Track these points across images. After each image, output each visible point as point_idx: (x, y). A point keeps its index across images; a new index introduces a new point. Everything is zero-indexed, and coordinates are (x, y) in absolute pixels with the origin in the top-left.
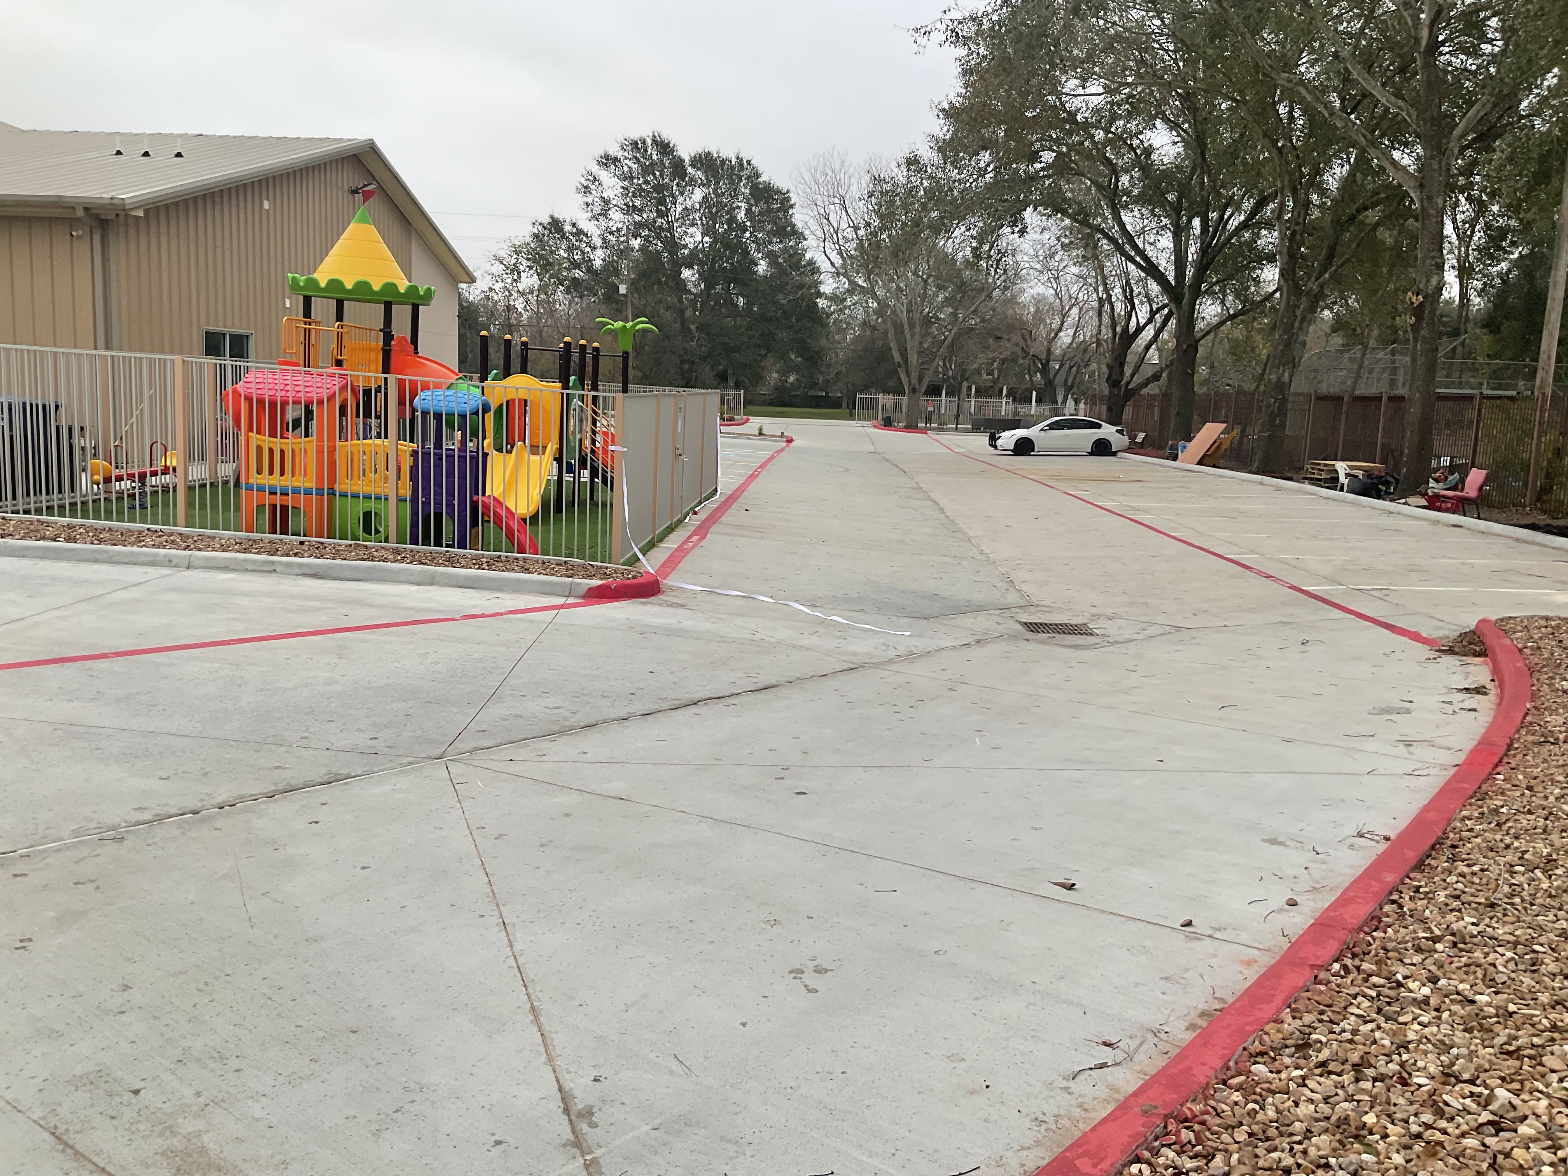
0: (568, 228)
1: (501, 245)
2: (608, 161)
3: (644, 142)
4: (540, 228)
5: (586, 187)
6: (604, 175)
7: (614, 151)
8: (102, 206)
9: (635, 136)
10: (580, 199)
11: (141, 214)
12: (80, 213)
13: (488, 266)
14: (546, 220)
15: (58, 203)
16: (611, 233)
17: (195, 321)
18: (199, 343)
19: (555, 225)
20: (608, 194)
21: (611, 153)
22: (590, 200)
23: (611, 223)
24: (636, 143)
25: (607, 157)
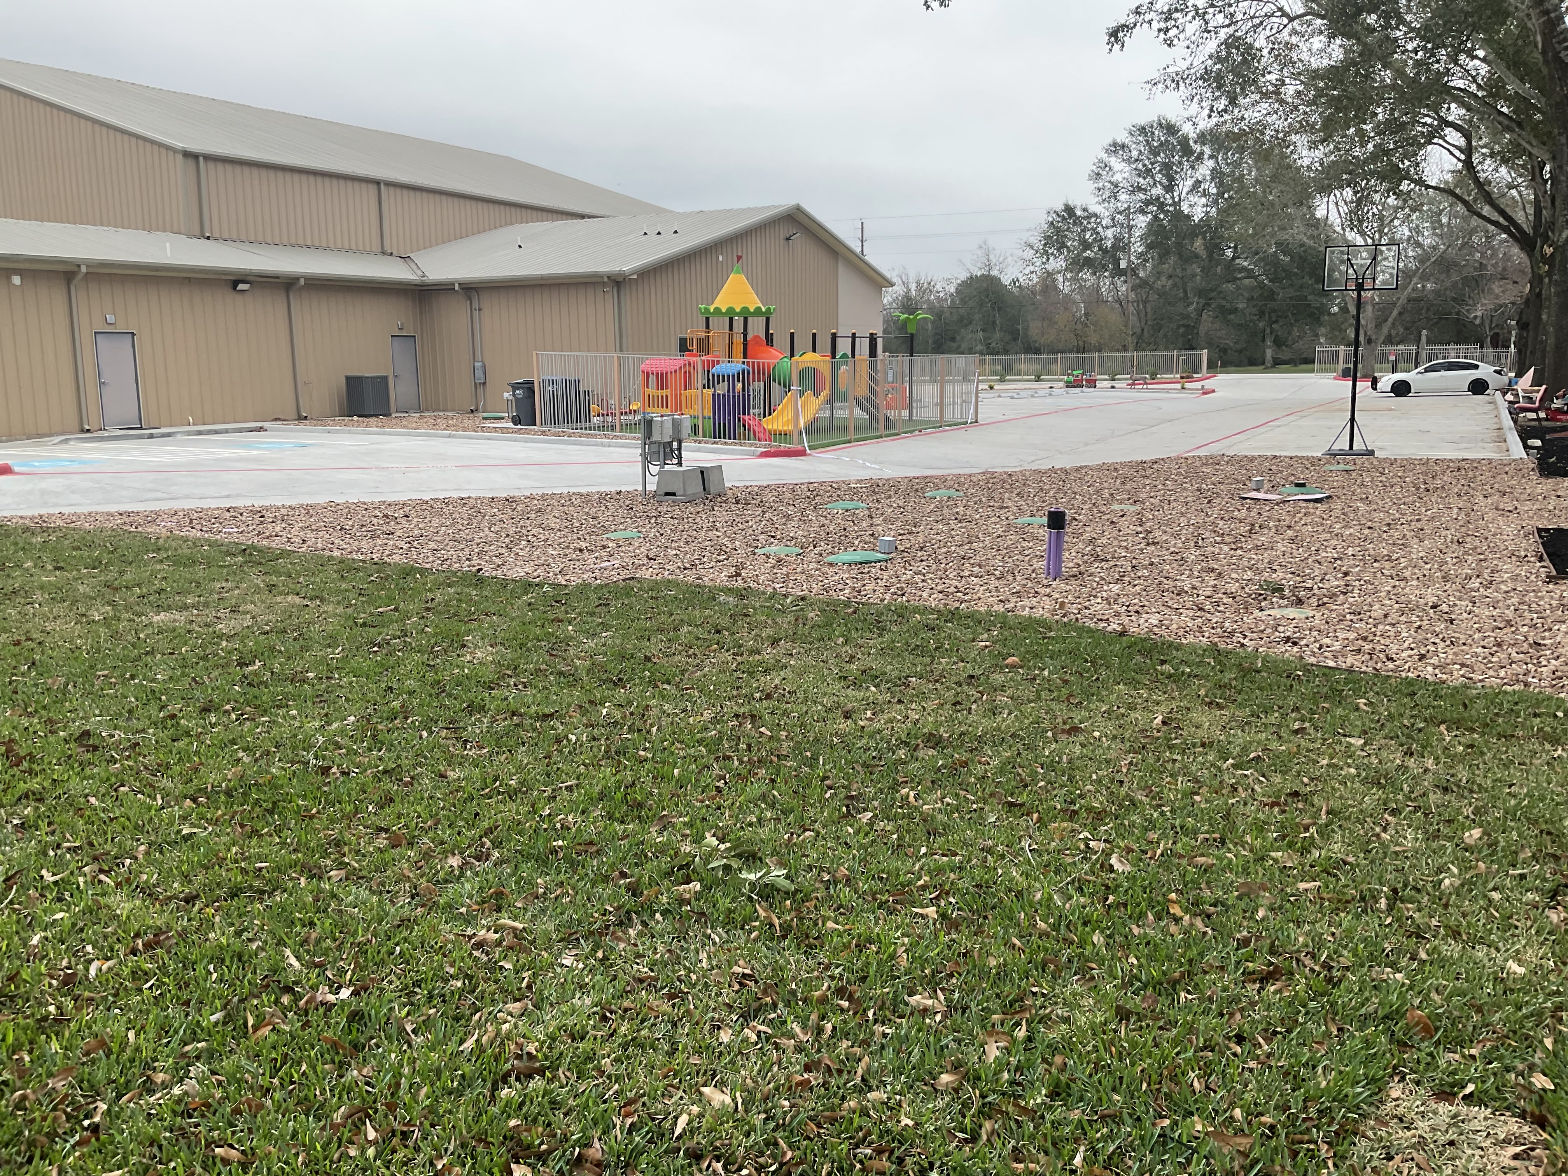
0: (1079, 213)
1: (1031, 233)
2: (1116, 148)
3: (1152, 127)
4: (1054, 216)
5: (1098, 174)
6: (1116, 163)
7: (1122, 137)
8: (616, 275)
9: (1143, 121)
10: (1091, 186)
11: (635, 277)
12: (606, 280)
13: (1020, 253)
14: (1060, 207)
15: (596, 275)
16: (1120, 213)
17: (672, 332)
18: (675, 345)
19: (1069, 209)
20: (1118, 177)
21: (1119, 141)
22: (1101, 185)
23: (1119, 204)
24: (1143, 128)
25: (1115, 144)
